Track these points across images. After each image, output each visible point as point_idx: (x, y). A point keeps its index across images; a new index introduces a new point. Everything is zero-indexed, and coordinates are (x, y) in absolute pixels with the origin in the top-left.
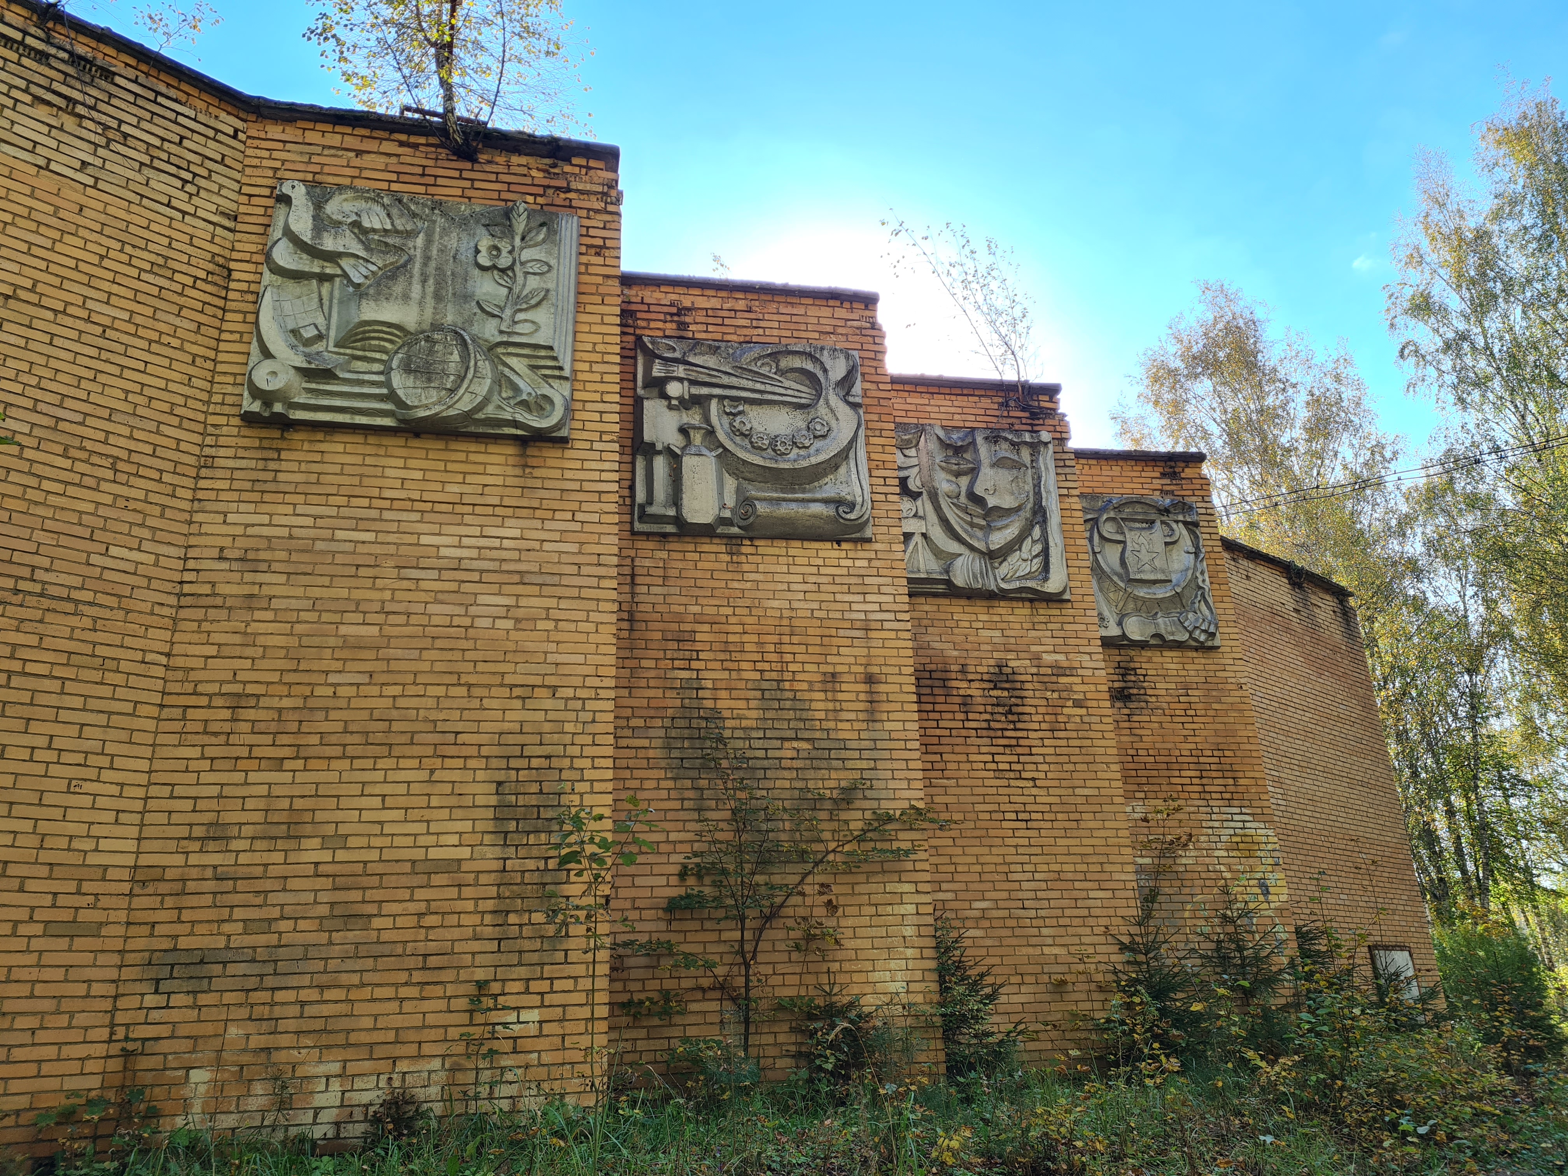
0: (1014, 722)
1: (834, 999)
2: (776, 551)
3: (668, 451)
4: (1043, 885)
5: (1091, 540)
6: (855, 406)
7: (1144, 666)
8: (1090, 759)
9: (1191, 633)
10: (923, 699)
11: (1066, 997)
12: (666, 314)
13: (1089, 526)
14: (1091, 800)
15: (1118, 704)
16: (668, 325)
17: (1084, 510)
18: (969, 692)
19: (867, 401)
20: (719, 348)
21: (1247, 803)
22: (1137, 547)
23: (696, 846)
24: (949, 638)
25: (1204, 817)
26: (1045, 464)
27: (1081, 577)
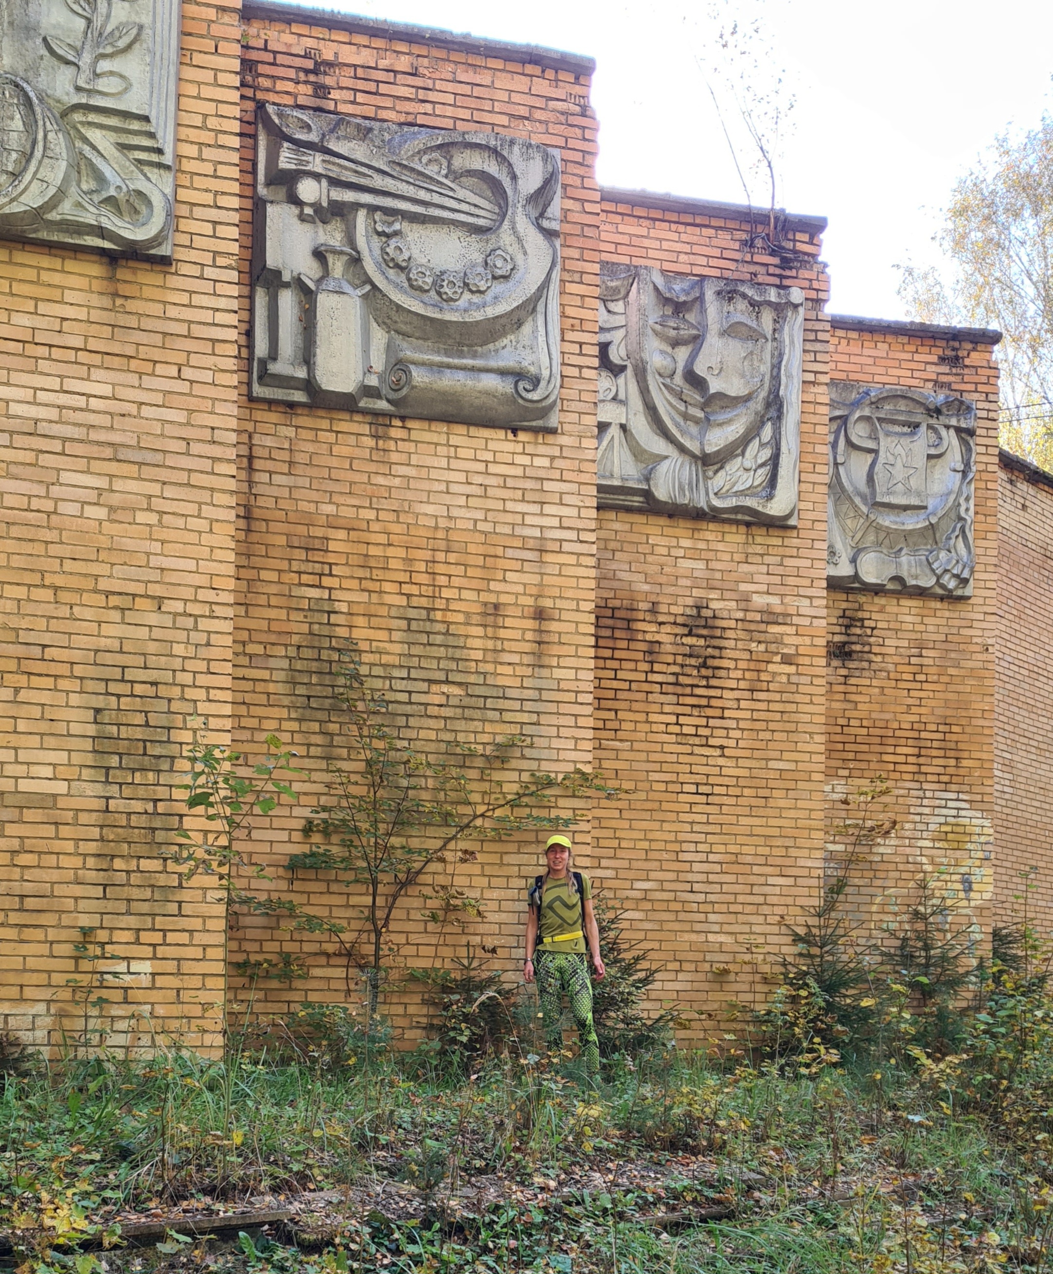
0: (707, 678)
1: (472, 973)
2: (435, 438)
3: (299, 284)
4: (718, 868)
5: (834, 445)
6: (550, 234)
7: (875, 616)
8: (793, 727)
9: (939, 578)
10: (602, 643)
11: (726, 987)
12: (299, 69)
13: (834, 426)
14: (785, 775)
15: (835, 663)
16: (302, 88)
17: (832, 404)
18: (657, 637)
19: (567, 228)
20: (370, 130)
21: (967, 788)
22: (891, 460)
23: (323, 800)
24: (641, 568)
25: (914, 801)
26: (791, 336)
27: (814, 497)
